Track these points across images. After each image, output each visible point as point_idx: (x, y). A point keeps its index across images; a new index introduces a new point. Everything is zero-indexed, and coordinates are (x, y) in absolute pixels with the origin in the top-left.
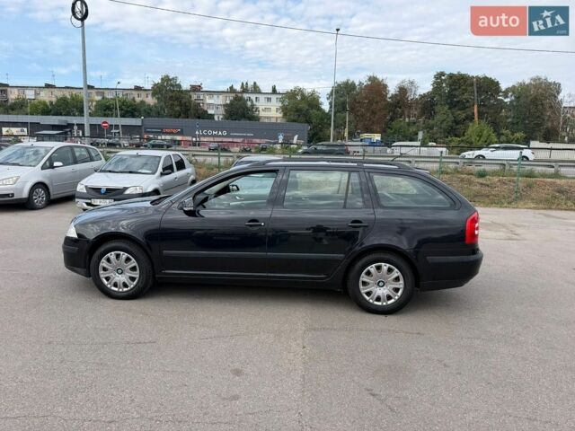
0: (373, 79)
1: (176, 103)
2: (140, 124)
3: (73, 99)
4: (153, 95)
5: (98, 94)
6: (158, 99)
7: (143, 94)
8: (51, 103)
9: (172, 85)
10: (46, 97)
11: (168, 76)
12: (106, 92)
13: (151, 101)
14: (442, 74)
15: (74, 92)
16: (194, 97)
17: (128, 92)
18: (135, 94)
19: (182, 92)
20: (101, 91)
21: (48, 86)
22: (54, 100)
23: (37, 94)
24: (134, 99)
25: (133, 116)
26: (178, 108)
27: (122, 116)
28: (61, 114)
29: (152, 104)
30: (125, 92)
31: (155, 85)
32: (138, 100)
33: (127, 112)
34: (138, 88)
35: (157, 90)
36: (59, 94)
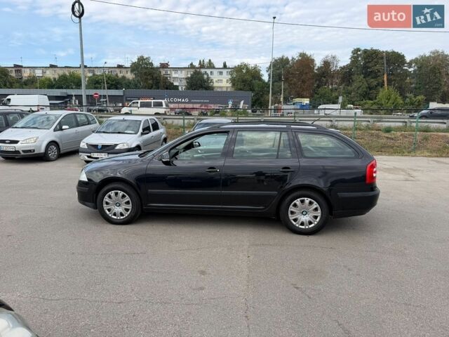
0: (303, 55)
1: (149, 77)
2: (122, 94)
3: (71, 76)
4: (132, 71)
5: (89, 71)
6: (135, 74)
7: (124, 70)
8: (55, 79)
9: (146, 64)
10: (50, 74)
11: (143, 57)
12: (96, 70)
13: (130, 76)
14: (358, 50)
15: (72, 70)
16: (163, 72)
17: (113, 70)
18: (118, 71)
19: (153, 68)
20: (91, 69)
21: (52, 66)
22: (57, 77)
23: (43, 73)
24: (117, 75)
25: (117, 88)
26: (150, 82)
27: (109, 88)
28: (62, 88)
29: (131, 79)
30: (110, 70)
31: (133, 63)
32: (120, 75)
33: (112, 85)
34: (120, 67)
35: (135, 67)
36: (61, 72)
